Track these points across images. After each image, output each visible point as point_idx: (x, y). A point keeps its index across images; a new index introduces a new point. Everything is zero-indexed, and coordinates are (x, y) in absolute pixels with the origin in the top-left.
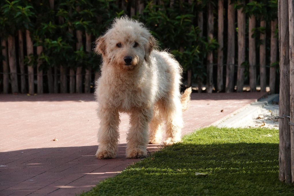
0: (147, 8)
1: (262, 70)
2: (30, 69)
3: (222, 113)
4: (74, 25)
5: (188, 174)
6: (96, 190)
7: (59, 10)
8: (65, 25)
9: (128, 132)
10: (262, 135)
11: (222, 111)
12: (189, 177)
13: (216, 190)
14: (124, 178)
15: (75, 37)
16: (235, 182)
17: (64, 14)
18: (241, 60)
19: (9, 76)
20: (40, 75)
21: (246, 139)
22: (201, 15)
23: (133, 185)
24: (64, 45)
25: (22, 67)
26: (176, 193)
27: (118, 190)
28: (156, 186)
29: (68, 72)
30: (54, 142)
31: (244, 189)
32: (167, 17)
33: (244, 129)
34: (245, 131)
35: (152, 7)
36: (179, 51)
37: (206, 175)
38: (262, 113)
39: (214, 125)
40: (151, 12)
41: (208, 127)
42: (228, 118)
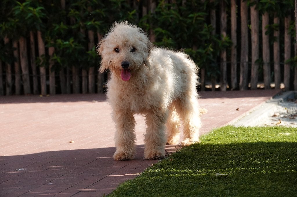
0: (159, 6)
1: (277, 67)
2: (42, 70)
3: (238, 111)
4: (85, 25)
5: (208, 175)
6: (117, 193)
7: (70, 11)
8: (77, 25)
9: (145, 133)
10: (280, 134)
11: (237, 109)
12: (209, 178)
13: (238, 190)
14: (144, 180)
15: (87, 38)
16: (256, 183)
17: (76, 14)
18: (255, 58)
19: (21, 77)
20: (52, 76)
21: (264, 138)
22: (214, 13)
23: (154, 187)
24: (76, 46)
25: (34, 68)
26: (198, 194)
27: (139, 192)
28: (176, 187)
29: (80, 72)
30: (71, 144)
31: (265, 189)
32: (179, 16)
33: (261, 127)
34: (262, 129)
35: (164, 6)
36: (192, 49)
37: (226, 176)
38: (278, 111)
39: (231, 123)
40: (163, 11)
41: (225, 126)
42: (244, 117)
